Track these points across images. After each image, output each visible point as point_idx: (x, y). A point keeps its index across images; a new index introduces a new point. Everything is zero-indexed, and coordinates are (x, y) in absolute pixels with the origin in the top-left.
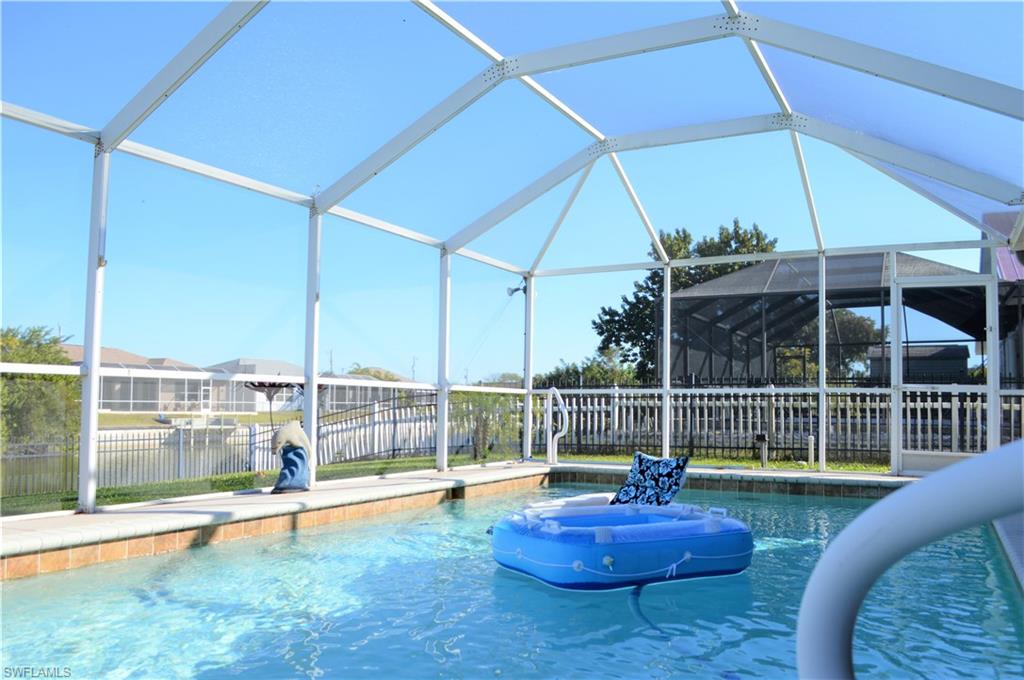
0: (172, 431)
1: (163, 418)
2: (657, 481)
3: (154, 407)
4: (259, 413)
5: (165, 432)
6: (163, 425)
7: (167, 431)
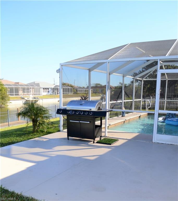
0: (25, 101)
1: (22, 97)
2: (172, 115)
3: (18, 95)
4: (43, 95)
5: (24, 101)
6: (23, 99)
7: (24, 100)
